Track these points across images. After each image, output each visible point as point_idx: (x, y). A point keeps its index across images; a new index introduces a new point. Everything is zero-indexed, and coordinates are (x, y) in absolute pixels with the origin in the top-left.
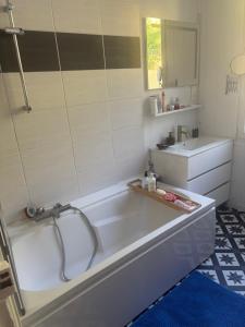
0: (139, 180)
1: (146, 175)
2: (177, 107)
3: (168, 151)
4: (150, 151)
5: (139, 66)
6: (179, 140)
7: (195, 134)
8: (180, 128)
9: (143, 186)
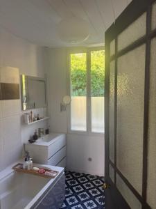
0: (19, 164)
1: (26, 160)
2: (38, 119)
3: (35, 144)
4: (24, 145)
5: (19, 98)
6: (40, 137)
7: (47, 132)
8: (39, 129)
9: (24, 167)
